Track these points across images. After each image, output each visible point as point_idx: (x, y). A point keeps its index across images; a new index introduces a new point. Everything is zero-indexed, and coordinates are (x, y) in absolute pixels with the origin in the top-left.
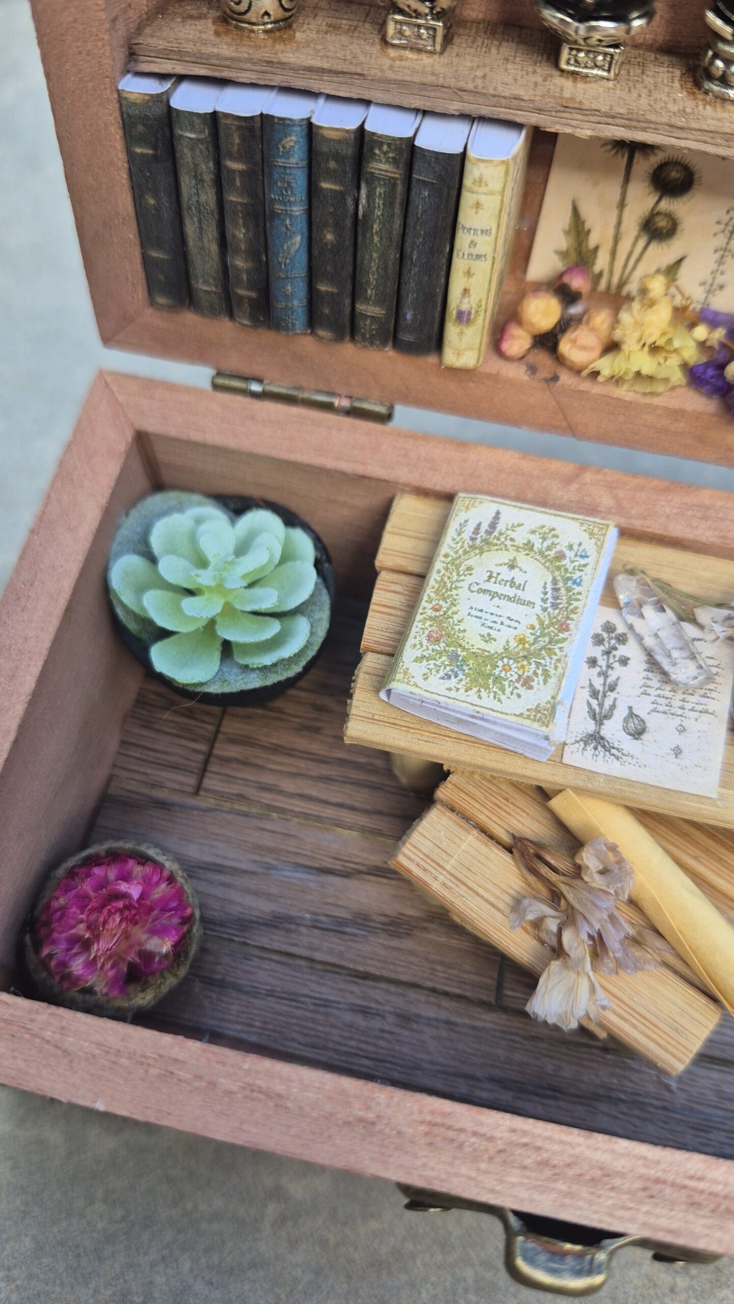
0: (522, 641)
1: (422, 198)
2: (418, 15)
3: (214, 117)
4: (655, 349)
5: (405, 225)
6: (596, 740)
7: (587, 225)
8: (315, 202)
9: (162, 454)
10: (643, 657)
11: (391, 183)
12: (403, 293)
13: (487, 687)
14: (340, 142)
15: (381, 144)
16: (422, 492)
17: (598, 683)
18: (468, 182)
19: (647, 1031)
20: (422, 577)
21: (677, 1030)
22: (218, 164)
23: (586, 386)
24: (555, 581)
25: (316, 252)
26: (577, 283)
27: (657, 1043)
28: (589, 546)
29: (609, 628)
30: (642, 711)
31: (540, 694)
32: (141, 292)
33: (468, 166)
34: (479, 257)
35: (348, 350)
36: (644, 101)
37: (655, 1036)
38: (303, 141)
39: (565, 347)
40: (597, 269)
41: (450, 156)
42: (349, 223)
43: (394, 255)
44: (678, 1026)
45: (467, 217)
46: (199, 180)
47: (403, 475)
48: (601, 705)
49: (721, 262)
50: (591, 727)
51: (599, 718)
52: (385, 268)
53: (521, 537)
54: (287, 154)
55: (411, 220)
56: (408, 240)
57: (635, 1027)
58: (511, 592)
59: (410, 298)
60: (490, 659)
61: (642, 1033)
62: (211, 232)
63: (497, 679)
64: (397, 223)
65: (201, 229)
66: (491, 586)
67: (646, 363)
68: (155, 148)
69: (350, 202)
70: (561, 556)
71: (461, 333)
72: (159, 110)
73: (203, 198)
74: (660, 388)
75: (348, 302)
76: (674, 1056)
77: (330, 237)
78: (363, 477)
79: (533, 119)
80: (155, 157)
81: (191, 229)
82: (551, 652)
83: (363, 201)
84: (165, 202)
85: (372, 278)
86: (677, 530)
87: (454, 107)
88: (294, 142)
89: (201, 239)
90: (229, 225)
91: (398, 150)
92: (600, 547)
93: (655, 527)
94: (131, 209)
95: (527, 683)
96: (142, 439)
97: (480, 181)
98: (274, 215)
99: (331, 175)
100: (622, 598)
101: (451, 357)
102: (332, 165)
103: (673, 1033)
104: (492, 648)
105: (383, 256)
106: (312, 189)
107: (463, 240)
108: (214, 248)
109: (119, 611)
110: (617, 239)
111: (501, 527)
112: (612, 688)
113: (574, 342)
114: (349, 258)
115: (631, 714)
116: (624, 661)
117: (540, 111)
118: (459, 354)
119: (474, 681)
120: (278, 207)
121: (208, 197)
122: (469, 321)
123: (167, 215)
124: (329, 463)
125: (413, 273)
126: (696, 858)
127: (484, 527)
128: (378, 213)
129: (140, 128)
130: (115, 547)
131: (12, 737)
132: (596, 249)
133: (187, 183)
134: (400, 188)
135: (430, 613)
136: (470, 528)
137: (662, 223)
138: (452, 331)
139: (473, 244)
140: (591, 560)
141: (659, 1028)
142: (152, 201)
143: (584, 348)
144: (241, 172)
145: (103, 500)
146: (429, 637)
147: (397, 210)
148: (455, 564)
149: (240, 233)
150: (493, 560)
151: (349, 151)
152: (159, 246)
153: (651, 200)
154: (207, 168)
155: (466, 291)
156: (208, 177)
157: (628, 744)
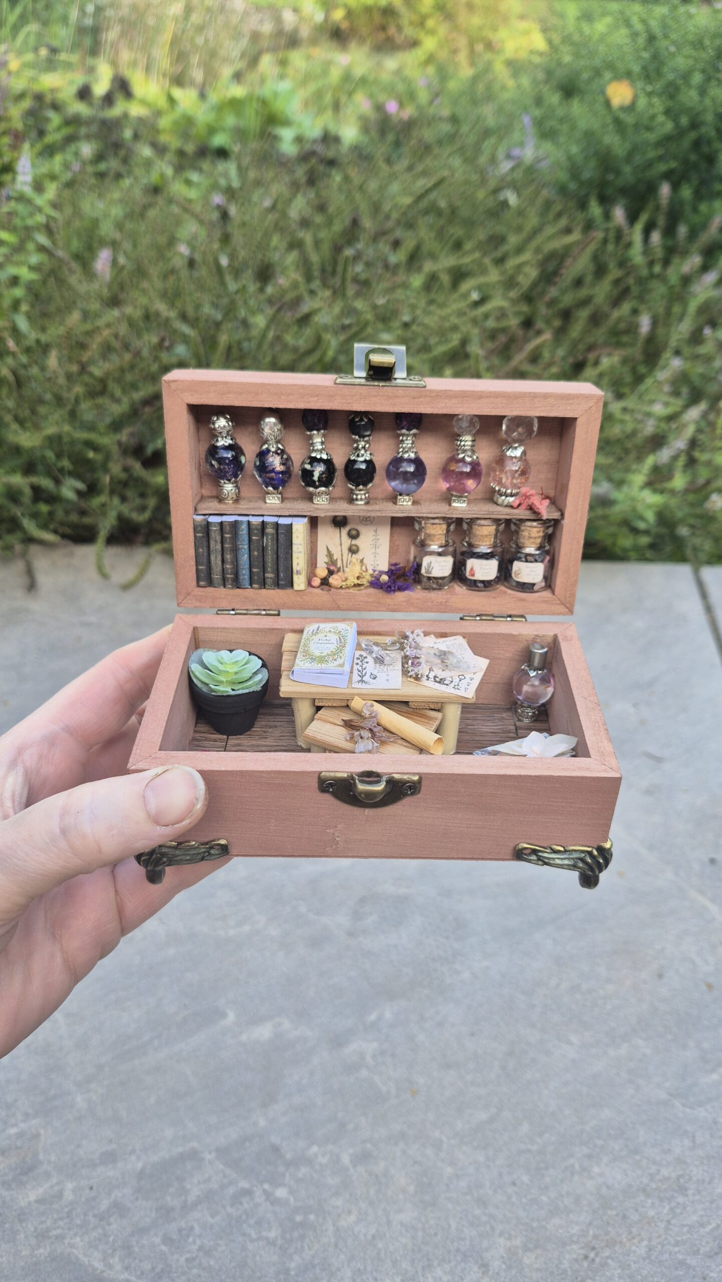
0: (332, 652)
1: (282, 537)
2: (273, 494)
3: (221, 523)
4: (358, 578)
5: (278, 547)
6: (362, 681)
7: (332, 553)
8: (251, 543)
9: (202, 636)
10: (373, 660)
11: (273, 534)
12: (279, 568)
13: (323, 663)
14: (257, 525)
15: (269, 524)
16: (294, 631)
17: (360, 669)
18: (293, 531)
20: (297, 652)
22: (222, 537)
23: (340, 590)
24: (339, 637)
25: (252, 559)
26: (332, 568)
28: (348, 628)
29: (361, 656)
30: (375, 673)
31: (340, 661)
32: (194, 583)
33: (293, 526)
34: (300, 552)
35: (264, 591)
36: (337, 507)
38: (247, 526)
39: (331, 580)
40: (338, 566)
41: (288, 525)
42: (261, 548)
43: (275, 556)
45: (295, 541)
46: (216, 541)
47: (286, 627)
48: (362, 673)
49: (375, 557)
50: (360, 679)
51: (362, 677)
52: (273, 561)
53: (327, 630)
54: (243, 530)
55: (279, 545)
56: (279, 550)
58: (327, 642)
59: (281, 569)
60: (324, 657)
62: (219, 558)
63: (326, 661)
64: (275, 546)
65: (216, 557)
66: (320, 642)
67: (356, 582)
68: (203, 534)
69: (261, 542)
70: (340, 632)
71: (298, 578)
72: (205, 523)
73: (217, 547)
74: (362, 588)
75: (262, 574)
77: (256, 553)
78: (273, 629)
79: (308, 514)
80: (203, 536)
81: (212, 558)
82: (341, 653)
83: (265, 541)
84: (205, 550)
85: (270, 565)
86: (377, 629)
87: (287, 514)
88: (244, 527)
89: (216, 560)
90: (225, 554)
91: (274, 525)
92: (351, 628)
93: (370, 629)
94: (194, 554)
95: (335, 660)
96: (195, 629)
97: (297, 530)
98: (239, 549)
99: (256, 535)
100: (363, 646)
101: (296, 587)
102: (256, 531)
104: (323, 655)
105: (272, 557)
106: (250, 540)
107: (295, 548)
108: (220, 563)
109: (195, 680)
110: (342, 555)
111: (320, 629)
112: (365, 669)
113: (333, 578)
114: (262, 559)
115: (372, 674)
116: (367, 663)
117: (310, 511)
118: (299, 585)
119: (319, 662)
120: (240, 546)
121: (219, 547)
122: (300, 574)
123: (205, 554)
124: (261, 627)
125: (281, 560)
127: (315, 630)
128: (270, 544)
129: (199, 528)
130: (190, 662)
131: (172, 699)
132: (337, 559)
133: (212, 543)
134: (275, 536)
135: (302, 651)
136: (311, 631)
137: (354, 548)
138: (295, 577)
139: (298, 548)
140: (349, 631)
142: (201, 550)
143: (337, 580)
144: (229, 537)
145: (187, 644)
146: (303, 656)
147: (275, 542)
148: (308, 639)
149: (228, 557)
150: (320, 636)
151: (260, 527)
152: (202, 565)
153: (349, 541)
154: (218, 538)
155: (298, 564)
156: (219, 541)
157: (372, 681)
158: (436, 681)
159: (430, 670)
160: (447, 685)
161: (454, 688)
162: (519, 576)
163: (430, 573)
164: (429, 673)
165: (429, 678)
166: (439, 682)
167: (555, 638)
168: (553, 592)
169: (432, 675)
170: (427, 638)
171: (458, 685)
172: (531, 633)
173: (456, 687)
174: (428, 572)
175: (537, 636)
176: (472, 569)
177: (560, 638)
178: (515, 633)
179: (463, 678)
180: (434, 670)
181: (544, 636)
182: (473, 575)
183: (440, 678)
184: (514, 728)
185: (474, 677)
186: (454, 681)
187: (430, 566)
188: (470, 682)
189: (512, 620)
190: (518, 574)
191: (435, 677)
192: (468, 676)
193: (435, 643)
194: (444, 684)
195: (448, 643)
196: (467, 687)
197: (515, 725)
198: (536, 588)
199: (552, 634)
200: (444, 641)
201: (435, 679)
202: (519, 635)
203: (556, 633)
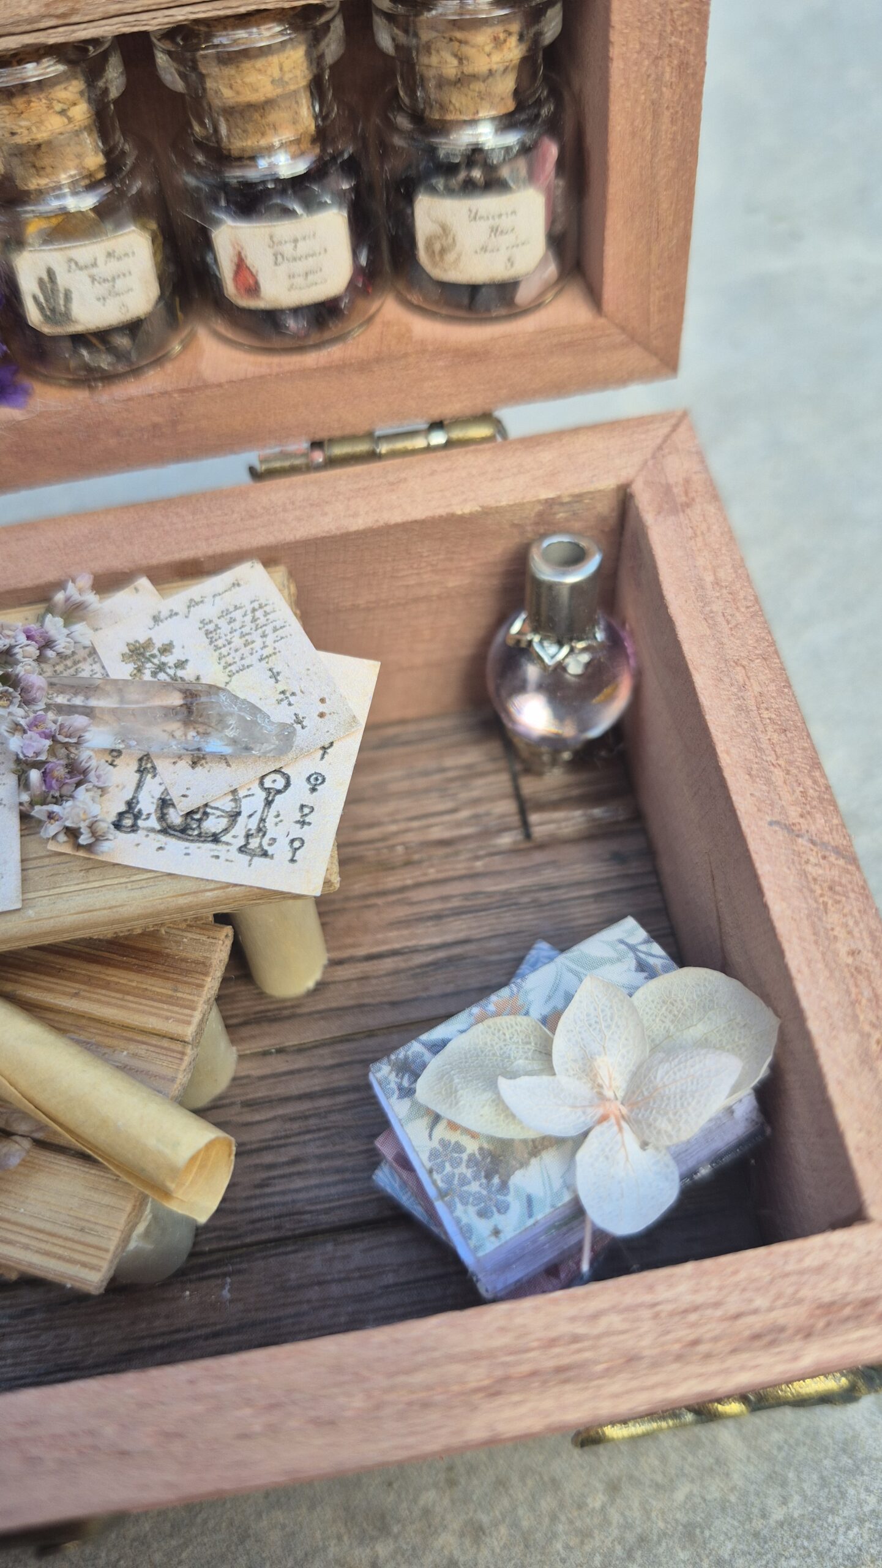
19: (43, 1246)
21: (82, 1230)
27: (60, 1258)
37: (56, 1250)
44: (84, 1224)
57: (26, 1247)
61: (38, 1252)
76: (84, 1265)
103: (78, 1236)
126: (76, 995)
141: (60, 1237)
158: (167, 830)
159: (141, 771)
160: (215, 838)
161: (242, 850)
162: (450, 257)
163: (66, 317)
164: (139, 786)
165: (137, 816)
166: (183, 832)
167: (624, 500)
168: (594, 296)
169: (147, 804)
170: (121, 599)
171: (261, 830)
172: (530, 497)
173: (254, 843)
174: (53, 314)
175: (550, 503)
176: (241, 266)
177: (645, 502)
178: (467, 509)
179: (280, 783)
180: (159, 769)
181: (578, 498)
182: (254, 290)
183: (184, 806)
184: (508, 807)
185: (321, 767)
186: (246, 807)
187: (54, 291)
188: (309, 799)
189: (449, 444)
190: (443, 251)
191: (165, 804)
192: (298, 772)
193: (156, 619)
194: (202, 838)
195: (209, 611)
196: (297, 831)
197: (517, 795)
198: (523, 296)
199: (608, 483)
200: (192, 604)
201: (162, 817)
202: (486, 512)
203: (622, 479)
